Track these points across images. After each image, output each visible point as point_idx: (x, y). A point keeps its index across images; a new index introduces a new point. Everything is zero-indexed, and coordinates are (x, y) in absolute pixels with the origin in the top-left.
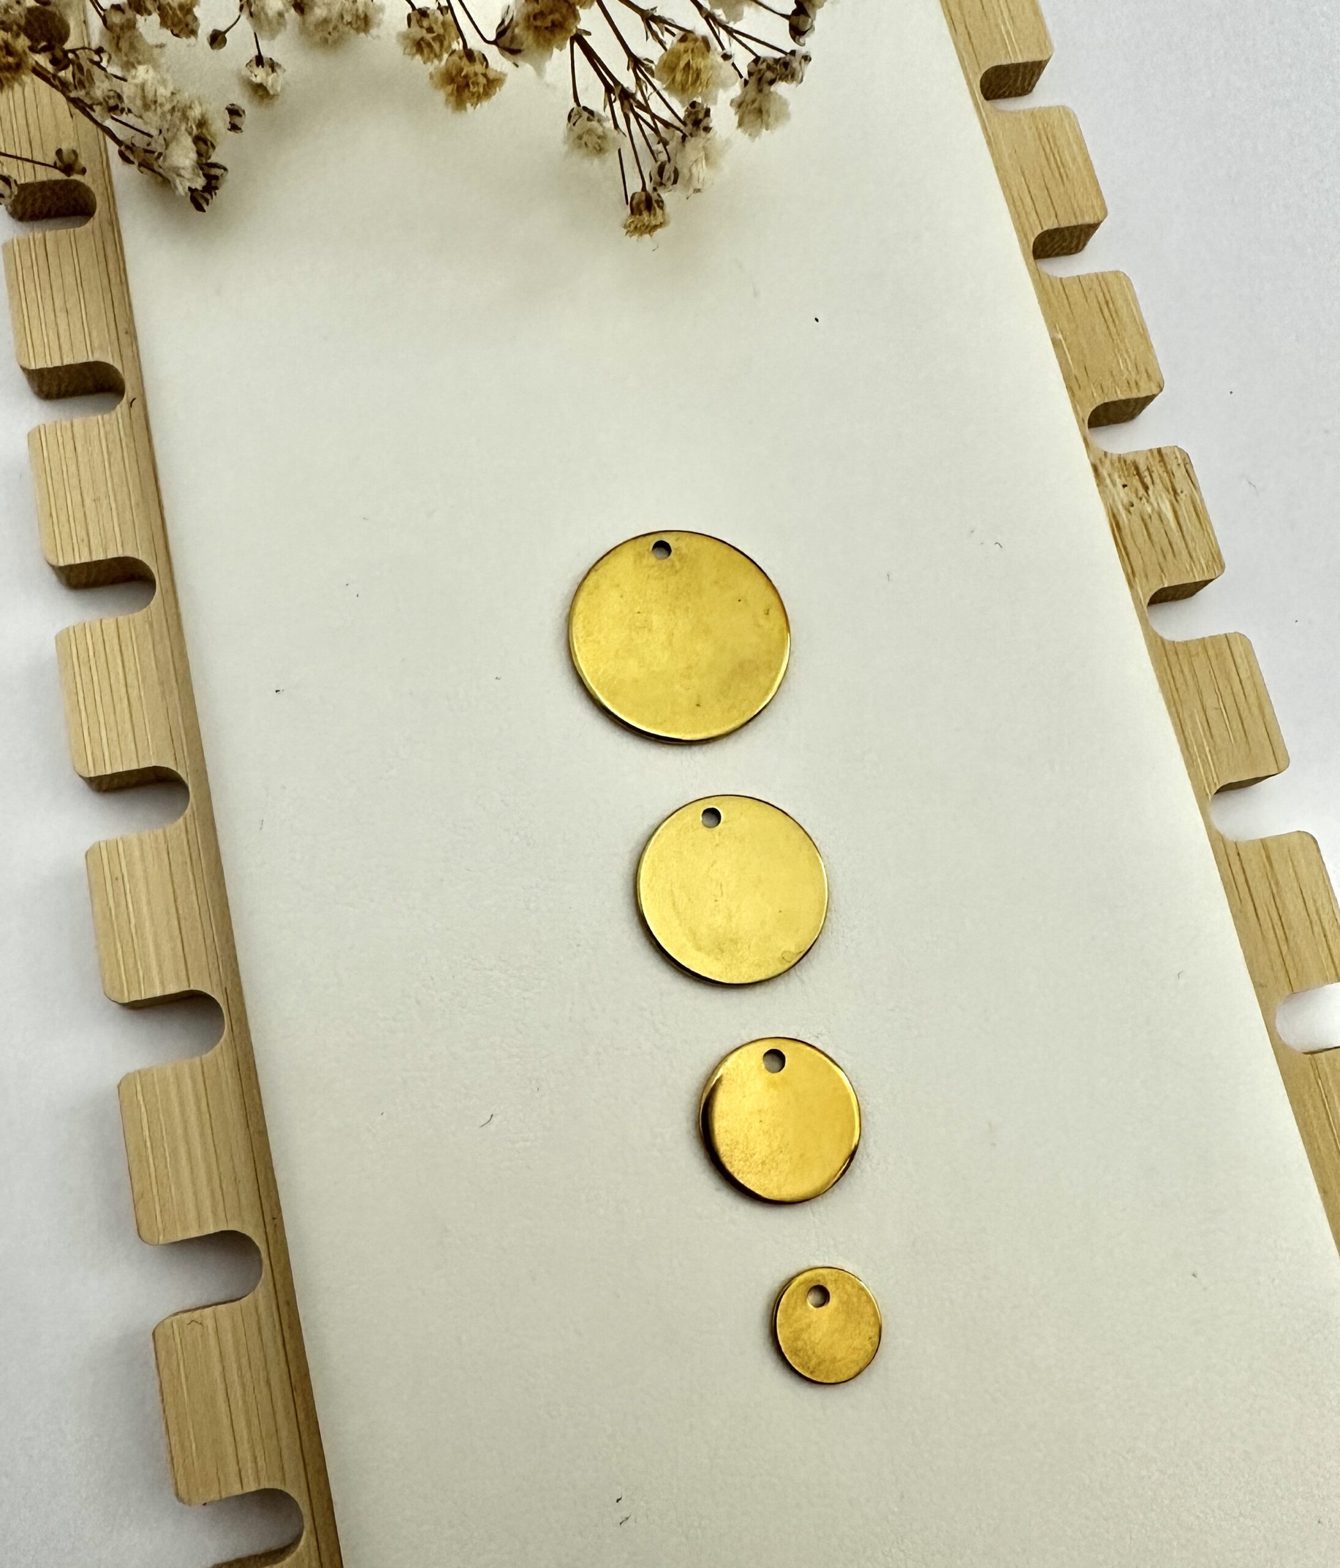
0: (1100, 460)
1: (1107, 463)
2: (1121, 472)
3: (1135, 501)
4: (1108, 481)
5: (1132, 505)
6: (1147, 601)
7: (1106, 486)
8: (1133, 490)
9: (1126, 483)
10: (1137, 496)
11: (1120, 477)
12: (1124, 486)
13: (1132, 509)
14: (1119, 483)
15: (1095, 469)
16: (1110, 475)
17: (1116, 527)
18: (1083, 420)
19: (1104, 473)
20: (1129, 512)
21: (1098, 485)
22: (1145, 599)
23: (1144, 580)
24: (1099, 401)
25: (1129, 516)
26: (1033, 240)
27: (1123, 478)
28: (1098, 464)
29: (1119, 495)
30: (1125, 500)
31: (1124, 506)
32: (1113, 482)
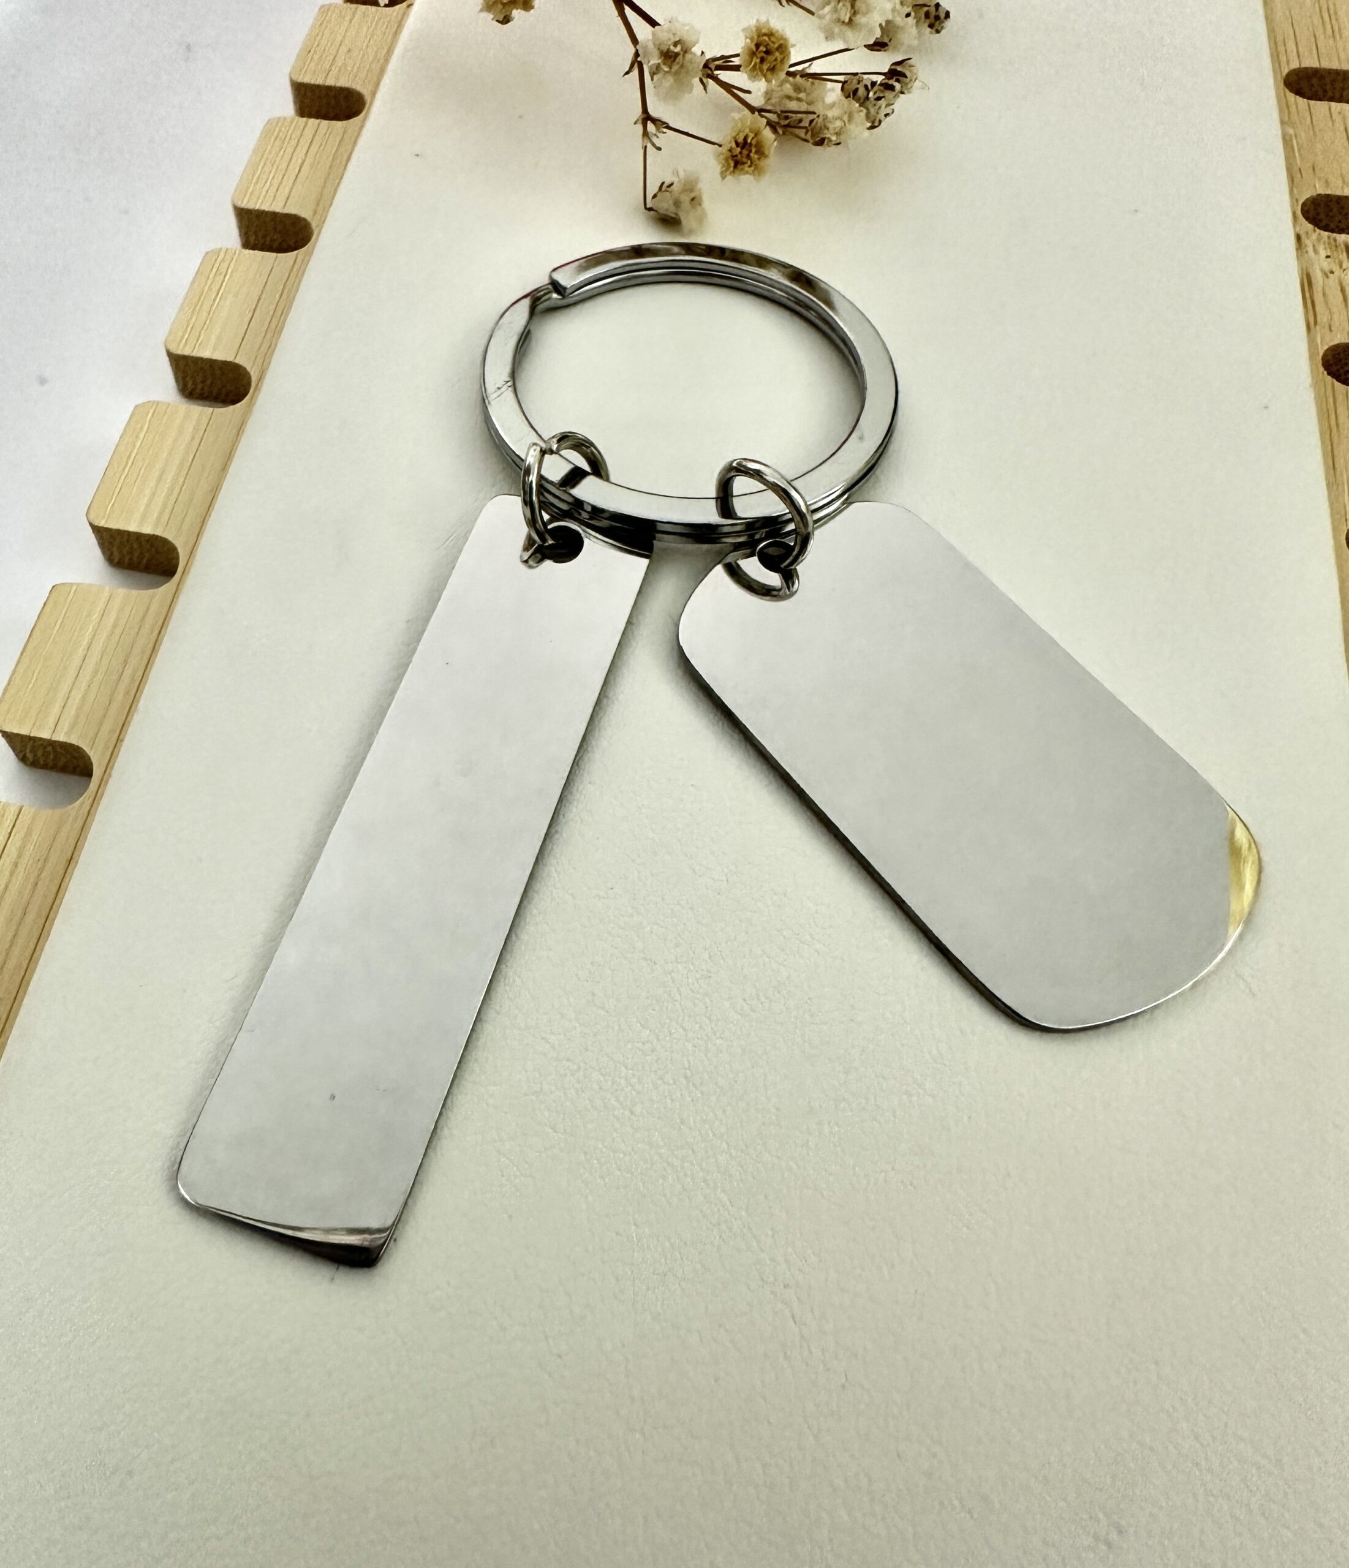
0: (1307, 233)
1: (1314, 236)
2: (1327, 246)
3: (1337, 272)
4: (1310, 249)
5: (1332, 272)
6: (1326, 347)
7: (1307, 252)
8: (1337, 261)
9: (1329, 254)
10: (1341, 267)
11: (1325, 249)
12: (1328, 257)
13: (1331, 275)
14: (1323, 253)
15: (1298, 238)
16: (1314, 246)
17: (1307, 282)
18: (1297, 201)
19: (1308, 243)
20: (1327, 277)
21: (1297, 250)
22: (1322, 348)
23: (1327, 331)
24: (1321, 190)
25: (1325, 279)
26: (1286, 71)
27: (1329, 250)
28: (1303, 237)
29: (1320, 261)
30: (1326, 265)
31: (1322, 270)
32: (1316, 251)
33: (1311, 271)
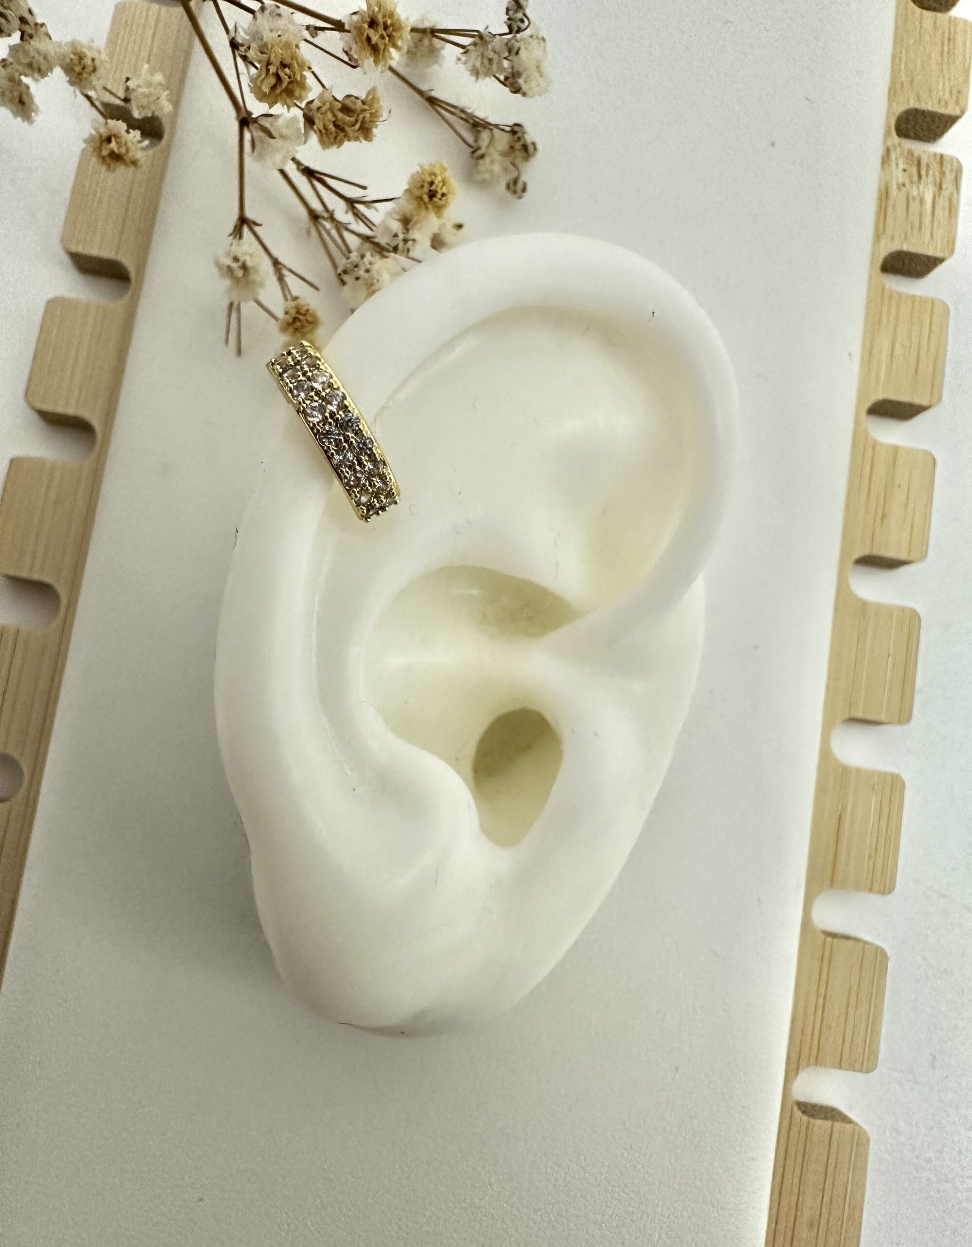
0: (894, 144)
1: (899, 146)
2: (906, 156)
3: (908, 185)
4: (893, 162)
5: (904, 185)
6: (886, 254)
7: (890, 166)
8: (909, 175)
9: (906, 169)
10: (910, 181)
13: (903, 189)
14: (901, 167)
15: (888, 150)
16: (896, 159)
18: (894, 114)
19: (893, 156)
20: (900, 189)
22: (882, 256)
25: (898, 192)
27: (905, 165)
28: (891, 148)
29: (898, 175)
30: (901, 180)
31: (897, 184)
32: (897, 165)
33: (889, 185)
